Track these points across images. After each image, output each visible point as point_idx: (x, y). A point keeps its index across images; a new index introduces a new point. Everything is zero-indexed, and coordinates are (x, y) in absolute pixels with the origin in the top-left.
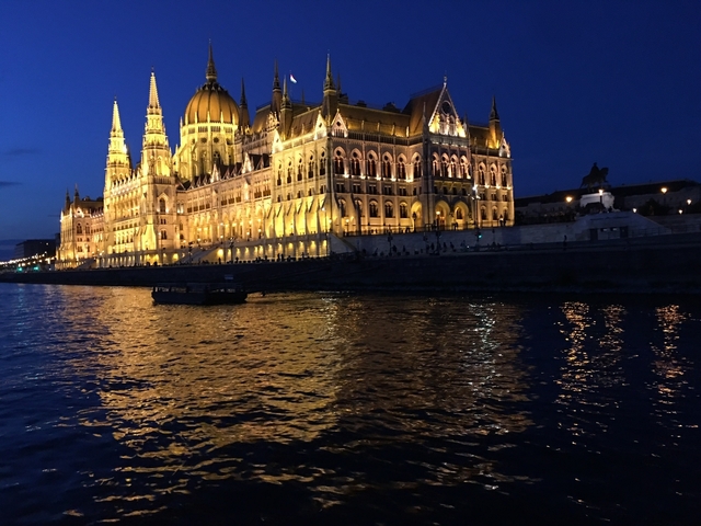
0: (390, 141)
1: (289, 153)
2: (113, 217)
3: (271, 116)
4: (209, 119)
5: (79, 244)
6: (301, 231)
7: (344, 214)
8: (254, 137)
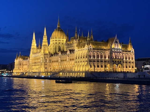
0: (102, 50)
1: (79, 52)
2: (32, 62)
3: (74, 40)
4: (58, 38)
5: (20, 68)
6: (81, 70)
7: (91, 67)
8: (70, 44)
